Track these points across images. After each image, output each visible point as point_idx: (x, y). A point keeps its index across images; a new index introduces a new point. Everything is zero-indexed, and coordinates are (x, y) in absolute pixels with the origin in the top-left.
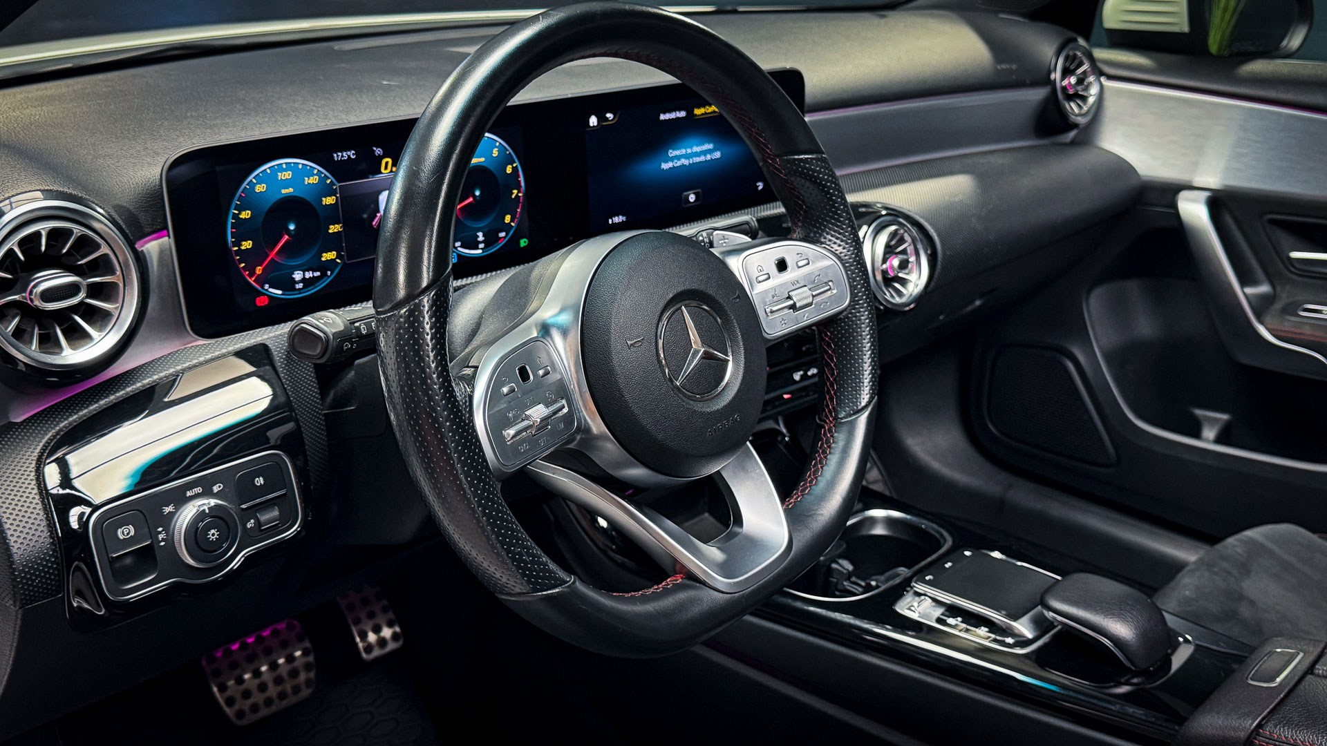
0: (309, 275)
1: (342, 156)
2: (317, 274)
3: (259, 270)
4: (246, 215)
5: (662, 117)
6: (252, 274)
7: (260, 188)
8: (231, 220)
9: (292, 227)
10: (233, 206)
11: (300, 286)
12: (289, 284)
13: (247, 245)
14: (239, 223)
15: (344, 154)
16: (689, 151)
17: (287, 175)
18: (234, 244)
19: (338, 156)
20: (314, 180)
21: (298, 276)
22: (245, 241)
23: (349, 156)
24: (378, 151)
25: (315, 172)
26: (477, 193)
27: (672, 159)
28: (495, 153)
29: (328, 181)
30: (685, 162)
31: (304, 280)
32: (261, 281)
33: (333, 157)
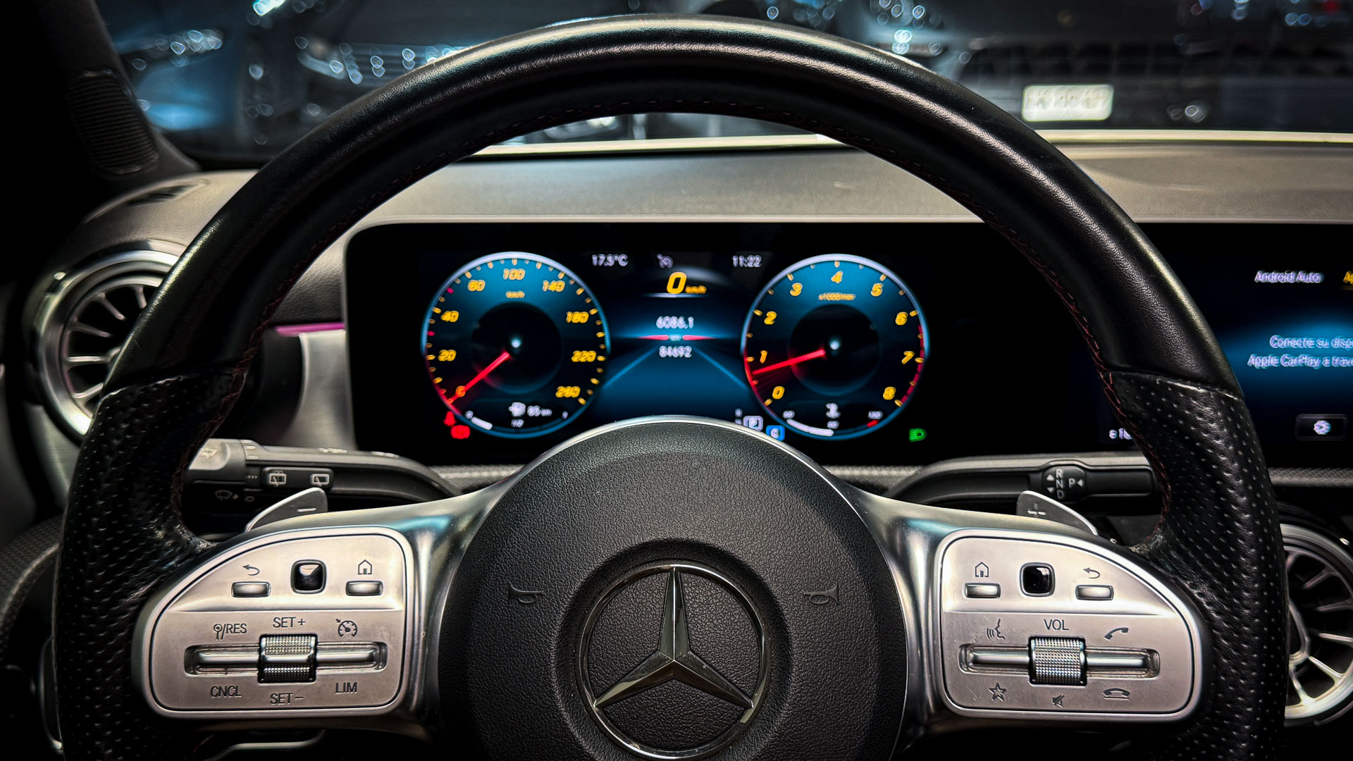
0: (534, 411)
1: (606, 260)
2: (547, 412)
3: (461, 391)
4: (451, 317)
5: (1261, 277)
6: (451, 393)
7: (476, 286)
8: (428, 321)
9: (516, 344)
10: (434, 302)
11: (519, 423)
12: (503, 419)
13: (448, 355)
14: (439, 324)
15: (610, 258)
16: (1323, 344)
17: (519, 274)
18: (430, 352)
19: (598, 259)
20: (558, 286)
21: (517, 409)
22: (448, 349)
23: (616, 263)
24: (665, 261)
25: (561, 276)
26: (835, 345)
27: (1278, 353)
28: (877, 290)
29: (580, 292)
30: (1313, 363)
31: (525, 417)
32: (462, 405)
33: (592, 260)
